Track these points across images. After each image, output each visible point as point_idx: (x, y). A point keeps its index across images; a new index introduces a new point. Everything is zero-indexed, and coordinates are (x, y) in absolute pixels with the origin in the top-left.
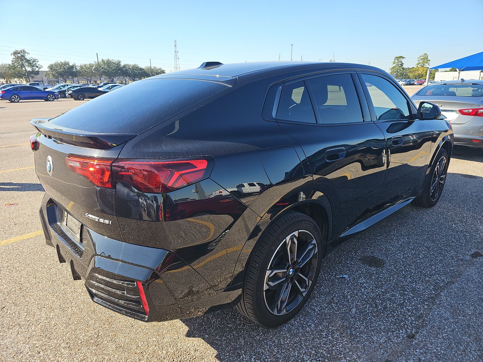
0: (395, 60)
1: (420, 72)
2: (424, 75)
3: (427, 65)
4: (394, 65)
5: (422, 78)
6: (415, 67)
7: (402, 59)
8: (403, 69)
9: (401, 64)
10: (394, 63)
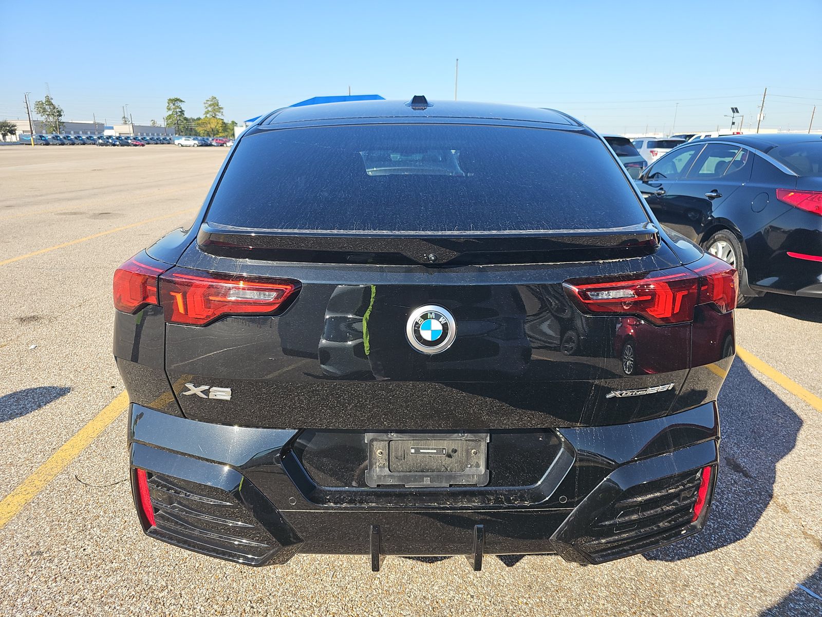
0: (169, 103)
1: (213, 126)
2: (220, 131)
3: (220, 114)
4: (170, 113)
5: (218, 136)
6: (203, 117)
7: (180, 104)
8: (186, 119)
9: (180, 112)
10: (169, 109)
